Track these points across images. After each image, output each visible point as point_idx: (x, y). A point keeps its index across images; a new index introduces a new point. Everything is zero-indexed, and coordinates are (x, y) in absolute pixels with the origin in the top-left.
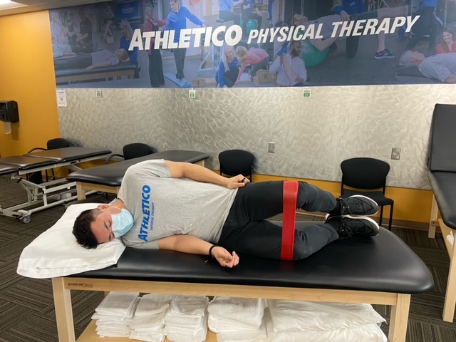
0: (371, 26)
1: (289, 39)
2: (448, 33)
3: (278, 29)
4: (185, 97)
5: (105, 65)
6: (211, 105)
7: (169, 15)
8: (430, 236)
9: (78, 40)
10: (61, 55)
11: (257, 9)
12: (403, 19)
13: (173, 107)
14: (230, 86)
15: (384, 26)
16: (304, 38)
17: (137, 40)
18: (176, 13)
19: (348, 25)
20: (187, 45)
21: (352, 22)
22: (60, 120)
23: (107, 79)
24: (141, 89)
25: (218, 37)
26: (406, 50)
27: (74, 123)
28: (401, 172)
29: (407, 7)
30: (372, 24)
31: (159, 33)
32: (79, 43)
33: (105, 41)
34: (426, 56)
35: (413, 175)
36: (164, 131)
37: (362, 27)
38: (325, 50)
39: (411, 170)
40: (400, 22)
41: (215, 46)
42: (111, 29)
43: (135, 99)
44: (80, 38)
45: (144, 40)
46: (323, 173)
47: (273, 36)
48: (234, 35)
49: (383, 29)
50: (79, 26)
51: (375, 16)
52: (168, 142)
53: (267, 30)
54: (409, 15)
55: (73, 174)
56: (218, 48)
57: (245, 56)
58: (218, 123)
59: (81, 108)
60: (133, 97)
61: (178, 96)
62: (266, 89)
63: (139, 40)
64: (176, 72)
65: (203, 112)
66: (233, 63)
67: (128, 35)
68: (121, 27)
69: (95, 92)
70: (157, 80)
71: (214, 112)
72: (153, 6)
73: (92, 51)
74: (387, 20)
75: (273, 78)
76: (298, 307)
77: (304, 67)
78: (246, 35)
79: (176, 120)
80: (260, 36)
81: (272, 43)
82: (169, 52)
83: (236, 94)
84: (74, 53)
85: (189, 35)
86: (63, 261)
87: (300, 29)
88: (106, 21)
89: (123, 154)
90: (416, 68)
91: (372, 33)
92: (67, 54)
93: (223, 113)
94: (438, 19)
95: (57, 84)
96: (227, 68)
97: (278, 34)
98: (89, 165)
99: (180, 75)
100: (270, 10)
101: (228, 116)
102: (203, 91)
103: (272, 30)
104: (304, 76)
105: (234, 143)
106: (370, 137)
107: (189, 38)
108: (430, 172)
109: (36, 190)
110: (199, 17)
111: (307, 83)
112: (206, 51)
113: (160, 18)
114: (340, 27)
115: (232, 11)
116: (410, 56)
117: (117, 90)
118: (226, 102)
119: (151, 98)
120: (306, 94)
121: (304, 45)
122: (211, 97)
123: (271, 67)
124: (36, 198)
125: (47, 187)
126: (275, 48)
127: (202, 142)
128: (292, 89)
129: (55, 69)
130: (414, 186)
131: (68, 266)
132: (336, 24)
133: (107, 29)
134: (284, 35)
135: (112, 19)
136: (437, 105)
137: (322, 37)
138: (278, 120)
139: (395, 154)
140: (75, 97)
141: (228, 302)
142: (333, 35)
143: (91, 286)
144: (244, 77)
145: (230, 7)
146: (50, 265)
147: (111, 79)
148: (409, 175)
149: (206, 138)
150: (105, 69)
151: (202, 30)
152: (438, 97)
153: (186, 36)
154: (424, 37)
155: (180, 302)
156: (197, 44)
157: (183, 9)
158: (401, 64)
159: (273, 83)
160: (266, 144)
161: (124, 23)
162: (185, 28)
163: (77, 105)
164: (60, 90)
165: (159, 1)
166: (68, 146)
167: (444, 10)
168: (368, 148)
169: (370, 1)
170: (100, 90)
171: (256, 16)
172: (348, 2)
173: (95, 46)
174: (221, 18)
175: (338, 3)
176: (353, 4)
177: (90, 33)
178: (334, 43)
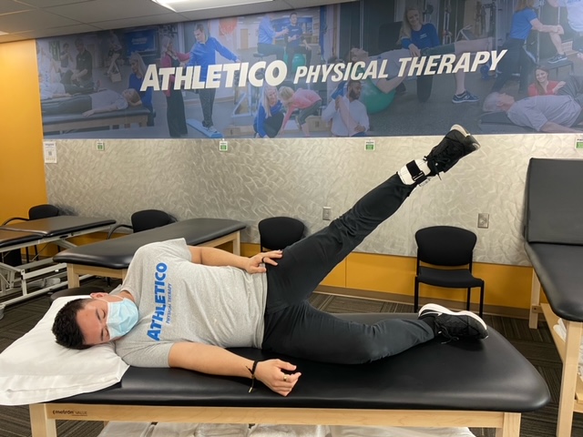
0: (447, 63)
1: (346, 79)
2: (542, 72)
3: (332, 66)
4: (213, 149)
5: (109, 110)
6: (248, 160)
7: (193, 48)
8: (531, 326)
9: (73, 77)
10: (51, 97)
11: (305, 41)
12: (487, 54)
13: (198, 163)
14: (272, 136)
15: (463, 63)
16: (365, 77)
17: (151, 79)
18: (202, 45)
19: (418, 62)
20: (216, 85)
21: (424, 58)
22: (47, 180)
23: (111, 127)
24: (156, 140)
25: (256, 75)
26: (492, 92)
27: (65, 185)
28: (491, 244)
29: (490, 39)
30: (448, 60)
31: (180, 70)
32: (75, 81)
33: (110, 79)
34: (516, 100)
35: (506, 247)
36: (186, 194)
37: (436, 64)
38: (390, 93)
39: (503, 241)
40: (482, 58)
41: (252, 86)
43: (148, 152)
44: (76, 74)
45: (160, 78)
46: (393, 246)
47: (326, 74)
48: (276, 72)
49: (462, 67)
51: (452, 51)
52: (191, 208)
53: (319, 67)
54: (494, 50)
55: (63, 254)
56: (257, 89)
57: (291, 99)
58: (257, 182)
59: (76, 164)
60: (145, 151)
61: (205, 148)
62: (318, 139)
63: (154, 79)
64: (203, 118)
65: (238, 170)
66: (275, 107)
67: (140, 71)
68: (131, 61)
69: (95, 145)
70: (178, 128)
71: (252, 169)
72: (173, 36)
73: (92, 91)
74: (467, 56)
75: (327, 126)
77: (365, 113)
78: (291, 72)
79: (202, 179)
80: (309, 74)
81: (325, 83)
82: (194, 94)
84: (67, 94)
85: (219, 73)
86: (46, 379)
87: (360, 66)
88: (111, 53)
89: (131, 224)
91: (448, 71)
92: (60, 95)
93: (264, 170)
94: (529, 54)
95: (45, 134)
96: (268, 114)
97: (332, 72)
98: (85, 239)
99: (208, 122)
100: (321, 43)
101: (270, 173)
102: (238, 142)
103: (324, 66)
104: (365, 123)
105: (279, 208)
106: (451, 200)
107: (219, 76)
108: (527, 244)
109: (13, 275)
110: (232, 50)
111: (370, 133)
112: (241, 92)
113: (182, 51)
114: (409, 64)
115: (274, 43)
116: (497, 100)
117: (125, 141)
118: (268, 155)
119: (169, 152)
120: (370, 147)
121: (366, 85)
122: (248, 150)
123: (323, 112)
124: (11, 285)
125: (28, 271)
126: (328, 89)
127: (237, 208)
128: (350, 140)
129: (43, 114)
130: (508, 262)
131: (52, 387)
132: (404, 61)
133: (113, 64)
134: (340, 74)
135: (120, 52)
136: (532, 160)
137: (386, 76)
138: (334, 179)
139: (483, 221)
140: (68, 150)
141: (276, 429)
142: (401, 74)
143: (85, 414)
144: (290, 125)
145: (271, 39)
146: (26, 386)
147: (116, 127)
148: (501, 248)
149: (242, 202)
150: (107, 114)
151: (236, 66)
152: (533, 150)
153: (215, 73)
154: (512, 75)
155: (208, 431)
156: (229, 83)
157: (211, 41)
158: (485, 110)
159: (328, 133)
160: (319, 209)
161: (135, 56)
162: (214, 63)
163: (71, 161)
164: (48, 142)
165: (180, 30)
166: (57, 215)
167: (536, 43)
168: (449, 214)
169: (445, 32)
170: (101, 141)
171: (303, 50)
172: (419, 33)
173: (96, 85)
174: (259, 52)
175: (406, 35)
176: (423, 36)
177: (90, 68)
178: (402, 83)
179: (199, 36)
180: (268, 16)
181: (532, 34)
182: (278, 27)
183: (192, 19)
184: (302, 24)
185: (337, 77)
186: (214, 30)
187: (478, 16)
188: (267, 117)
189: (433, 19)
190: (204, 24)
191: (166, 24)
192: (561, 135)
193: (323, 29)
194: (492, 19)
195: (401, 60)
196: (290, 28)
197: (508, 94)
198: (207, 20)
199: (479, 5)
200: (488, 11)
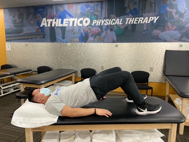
0: (141, 20)
1: (109, 24)
2: (170, 23)
3: (105, 20)
4: (65, 46)
5: (29, 33)
6: (77, 50)
7: (59, 13)
9: (17, 22)
10: (9, 28)
11: (96, 12)
12: (153, 18)
13: (60, 51)
14: (85, 42)
16: (115, 24)
17: (44, 23)
18: (62, 12)
19: (132, 20)
20: (66, 25)
21: (134, 19)
22: (7, 56)
23: (30, 38)
24: (46, 43)
25: (80, 22)
26: (154, 29)
27: (14, 58)
28: (154, 76)
29: (154, 13)
30: (141, 19)
31: (54, 20)
32: (17, 23)
33: (30, 23)
34: (161, 32)
35: (158, 77)
36: (56, 61)
37: (137, 20)
38: (123, 29)
39: (157, 76)
40: (151, 19)
42: (32, 17)
43: (43, 47)
44: (18, 21)
45: (47, 23)
47: (103, 23)
48: (86, 22)
49: (145, 21)
50: (18, 16)
51: (142, 16)
52: (58, 65)
53: (100, 20)
54: (155, 16)
56: (80, 27)
57: (91, 30)
58: (80, 57)
59: (17, 51)
60: (42, 46)
61: (62, 46)
62: (100, 43)
63: (45, 23)
64: (62, 36)
65: (74, 53)
66: (86, 33)
67: (40, 20)
68: (37, 17)
69: (24, 44)
70: (53, 39)
71: (78, 53)
73: (23, 26)
74: (147, 18)
75: (103, 39)
76: (130, 133)
77: (115, 35)
78: (91, 22)
79: (62, 56)
80: (97, 22)
81: (102, 25)
82: (59, 28)
83: (88, 45)
84: (15, 27)
85: (67, 21)
87: (113, 20)
88: (30, 14)
89: (37, 71)
90: (158, 36)
91: (141, 23)
92: (12, 27)
93: (82, 53)
95: (6, 41)
96: (84, 35)
97: (105, 22)
98: (20, 76)
99: (63, 37)
100: (101, 13)
101: (84, 54)
102: (74, 44)
103: (102, 20)
104: (115, 38)
105: (87, 65)
106: (142, 62)
107: (67, 22)
108: (165, 77)
110: (72, 14)
111: (117, 42)
112: (75, 28)
113: (55, 14)
114: (129, 20)
115: (86, 12)
116: (156, 32)
117: (35, 43)
118: (84, 48)
119: (50, 47)
120: (117, 46)
121: (115, 27)
122: (77, 46)
123: (102, 35)
125: (3, 86)
126: (103, 27)
127: (73, 65)
128: (110, 44)
129: (6, 34)
130: (159, 82)
132: (127, 19)
133: (31, 17)
134: (107, 23)
135: (33, 13)
136: (166, 50)
137: (122, 24)
138: (105, 56)
139: (151, 69)
140: (15, 46)
141: (100, 132)
142: (126, 23)
144: (91, 39)
145: (85, 11)
147: (32, 38)
149: (75, 63)
151: (73, 19)
152: (166, 47)
153: (66, 21)
154: (161, 25)
155: (79, 134)
156: (71, 25)
157: (65, 11)
158: (152, 35)
159: (103, 41)
160: (100, 66)
161: (39, 15)
162: (66, 18)
163: (16, 50)
164: (8, 43)
165: (54, 7)
166: (11, 68)
167: (168, 15)
168: (141, 67)
169: (140, 10)
170: (26, 43)
171: (95, 15)
172: (132, 11)
173: (25, 24)
174: (81, 15)
175: (128, 11)
176: (133, 11)
177: (23, 19)
178: (127, 26)
179: (61, 9)
180: (84, 3)
181: (167, 12)
182: (87, 7)
183: (58, 3)
184: (95, 6)
185: (106, 23)
186: (66, 7)
187: (150, 6)
188: (83, 36)
189: (136, 6)
190: (62, 6)
191: (50, 5)
192: (175, 43)
193: (102, 8)
194: (155, 7)
195: (126, 19)
196: (91, 7)
197: (160, 30)
198: (63, 4)
199: (151, 2)
200: (153, 4)
